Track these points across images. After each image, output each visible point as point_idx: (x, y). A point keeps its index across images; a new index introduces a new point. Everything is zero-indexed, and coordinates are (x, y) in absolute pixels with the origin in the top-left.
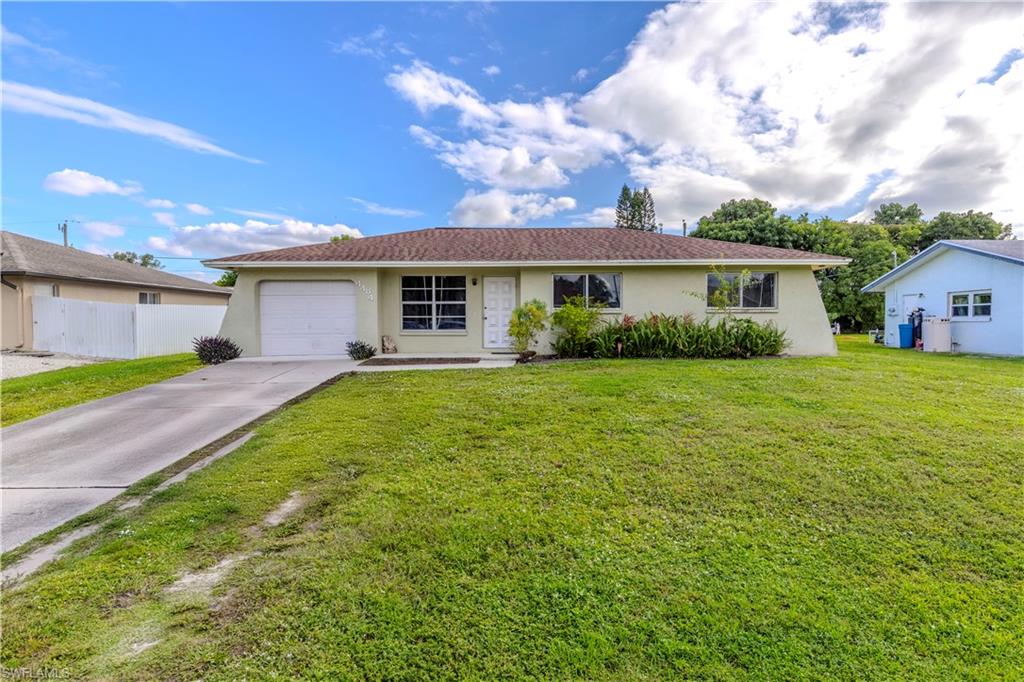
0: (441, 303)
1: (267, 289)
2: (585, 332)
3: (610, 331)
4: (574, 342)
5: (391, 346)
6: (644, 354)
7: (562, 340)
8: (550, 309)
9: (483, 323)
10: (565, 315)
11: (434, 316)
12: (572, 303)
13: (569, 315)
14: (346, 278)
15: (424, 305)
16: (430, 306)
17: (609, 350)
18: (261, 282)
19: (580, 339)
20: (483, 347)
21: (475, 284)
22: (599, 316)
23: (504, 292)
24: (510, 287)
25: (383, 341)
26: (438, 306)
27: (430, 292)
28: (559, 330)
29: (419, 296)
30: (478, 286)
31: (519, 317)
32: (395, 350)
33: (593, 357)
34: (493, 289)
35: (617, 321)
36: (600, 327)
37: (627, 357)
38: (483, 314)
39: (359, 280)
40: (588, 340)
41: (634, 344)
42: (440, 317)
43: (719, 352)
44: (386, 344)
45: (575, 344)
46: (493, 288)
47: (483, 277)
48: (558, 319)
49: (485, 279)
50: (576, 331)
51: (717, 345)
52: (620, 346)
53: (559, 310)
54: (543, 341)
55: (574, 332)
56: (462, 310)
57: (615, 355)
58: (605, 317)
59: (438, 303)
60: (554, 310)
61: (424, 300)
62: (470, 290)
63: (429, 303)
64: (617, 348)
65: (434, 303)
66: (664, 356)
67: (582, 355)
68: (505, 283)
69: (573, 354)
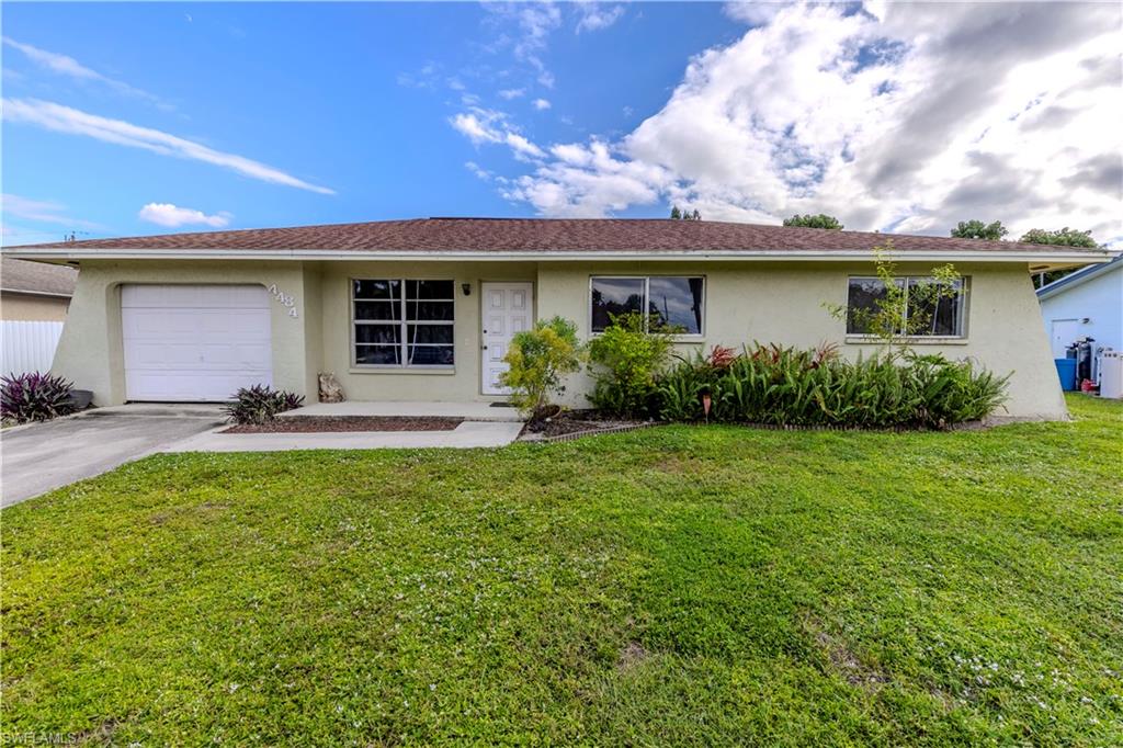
0: (416, 322)
1: (132, 297)
2: (644, 375)
3: (690, 375)
4: (625, 392)
5: (331, 390)
6: (750, 416)
7: (605, 388)
8: (584, 334)
9: (481, 355)
10: (611, 345)
11: (404, 345)
12: (624, 325)
13: (618, 345)
14: (254, 280)
15: (391, 326)
16: (399, 327)
17: (685, 408)
18: (121, 285)
19: (635, 388)
20: (482, 394)
21: (467, 292)
22: (669, 347)
23: (514, 306)
24: (524, 298)
25: (320, 382)
26: (410, 328)
27: (398, 305)
28: (600, 369)
29: (383, 311)
30: (473, 296)
31: (525, 349)
32: (340, 398)
33: (657, 419)
34: (497, 303)
35: (700, 357)
36: (669, 366)
37: (718, 421)
38: (481, 341)
39: (273, 283)
40: (648, 388)
41: (734, 399)
42: (414, 344)
43: (891, 418)
44: (324, 387)
45: (627, 397)
46: (497, 300)
47: (480, 282)
48: (599, 352)
49: (485, 286)
50: (630, 374)
51: (889, 404)
52: (707, 402)
53: (599, 336)
54: (573, 389)
55: (626, 375)
56: (447, 334)
57: (696, 417)
58: (677, 348)
59: (411, 322)
60: (592, 336)
61: (390, 318)
62: (461, 303)
63: (397, 322)
64: (702, 405)
65: (404, 323)
66: (788, 423)
67: (638, 415)
68: (516, 292)
69: (623, 412)
